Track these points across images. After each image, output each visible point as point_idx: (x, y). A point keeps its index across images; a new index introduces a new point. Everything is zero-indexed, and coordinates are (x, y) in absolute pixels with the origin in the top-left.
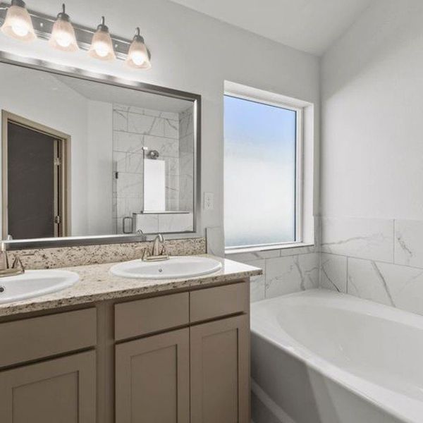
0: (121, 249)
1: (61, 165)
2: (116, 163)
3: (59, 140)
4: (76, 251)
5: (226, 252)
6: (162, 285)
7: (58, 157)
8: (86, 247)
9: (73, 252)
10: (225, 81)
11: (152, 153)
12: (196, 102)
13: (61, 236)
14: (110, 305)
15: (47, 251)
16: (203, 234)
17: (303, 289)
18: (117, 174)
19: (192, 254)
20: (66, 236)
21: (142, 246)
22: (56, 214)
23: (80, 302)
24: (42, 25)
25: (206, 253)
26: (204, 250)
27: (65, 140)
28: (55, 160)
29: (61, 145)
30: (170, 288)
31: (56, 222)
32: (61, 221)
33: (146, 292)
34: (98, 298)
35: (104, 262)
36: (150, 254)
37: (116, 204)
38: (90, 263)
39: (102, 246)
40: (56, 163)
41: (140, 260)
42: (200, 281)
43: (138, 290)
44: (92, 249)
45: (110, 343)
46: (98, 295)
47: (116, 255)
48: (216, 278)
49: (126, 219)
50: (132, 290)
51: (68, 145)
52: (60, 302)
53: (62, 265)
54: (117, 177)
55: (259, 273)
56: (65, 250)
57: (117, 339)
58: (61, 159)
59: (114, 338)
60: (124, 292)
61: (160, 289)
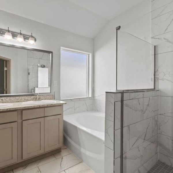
0: (26, 98)
1: (7, 70)
2: (29, 69)
3: (6, 61)
4: (12, 98)
5: (61, 99)
6: (36, 106)
7: (6, 67)
8: (16, 97)
9: (11, 99)
10: (61, 47)
11: (43, 66)
12: (51, 54)
13: (7, 94)
14: (21, 111)
15: (3, 98)
16: (53, 94)
17: (87, 111)
18: (29, 73)
19: (50, 99)
20: (9, 94)
21: (33, 97)
22: (5, 88)
23: (13, 109)
24: (1, 32)
25: (54, 99)
26: (54, 98)
27: (9, 61)
28: (5, 68)
29: (7, 63)
30: (38, 107)
31: (5, 91)
32: (7, 90)
33: (31, 107)
34: (18, 109)
35: (21, 101)
36: (36, 99)
37: (29, 84)
38: (17, 102)
39: (21, 97)
40: (5, 69)
41: (32, 101)
42: (47, 105)
43: (29, 107)
44: (17, 98)
45: (21, 121)
46: (18, 108)
47: (25, 99)
48: (52, 104)
49: (32, 90)
50: (27, 107)
51: (10, 62)
52: (7, 109)
53: (8, 102)
54: (29, 74)
55: (66, 103)
56: (9, 98)
57: (23, 120)
58: (7, 68)
59: (22, 119)
60: (25, 107)
61: (35, 107)
